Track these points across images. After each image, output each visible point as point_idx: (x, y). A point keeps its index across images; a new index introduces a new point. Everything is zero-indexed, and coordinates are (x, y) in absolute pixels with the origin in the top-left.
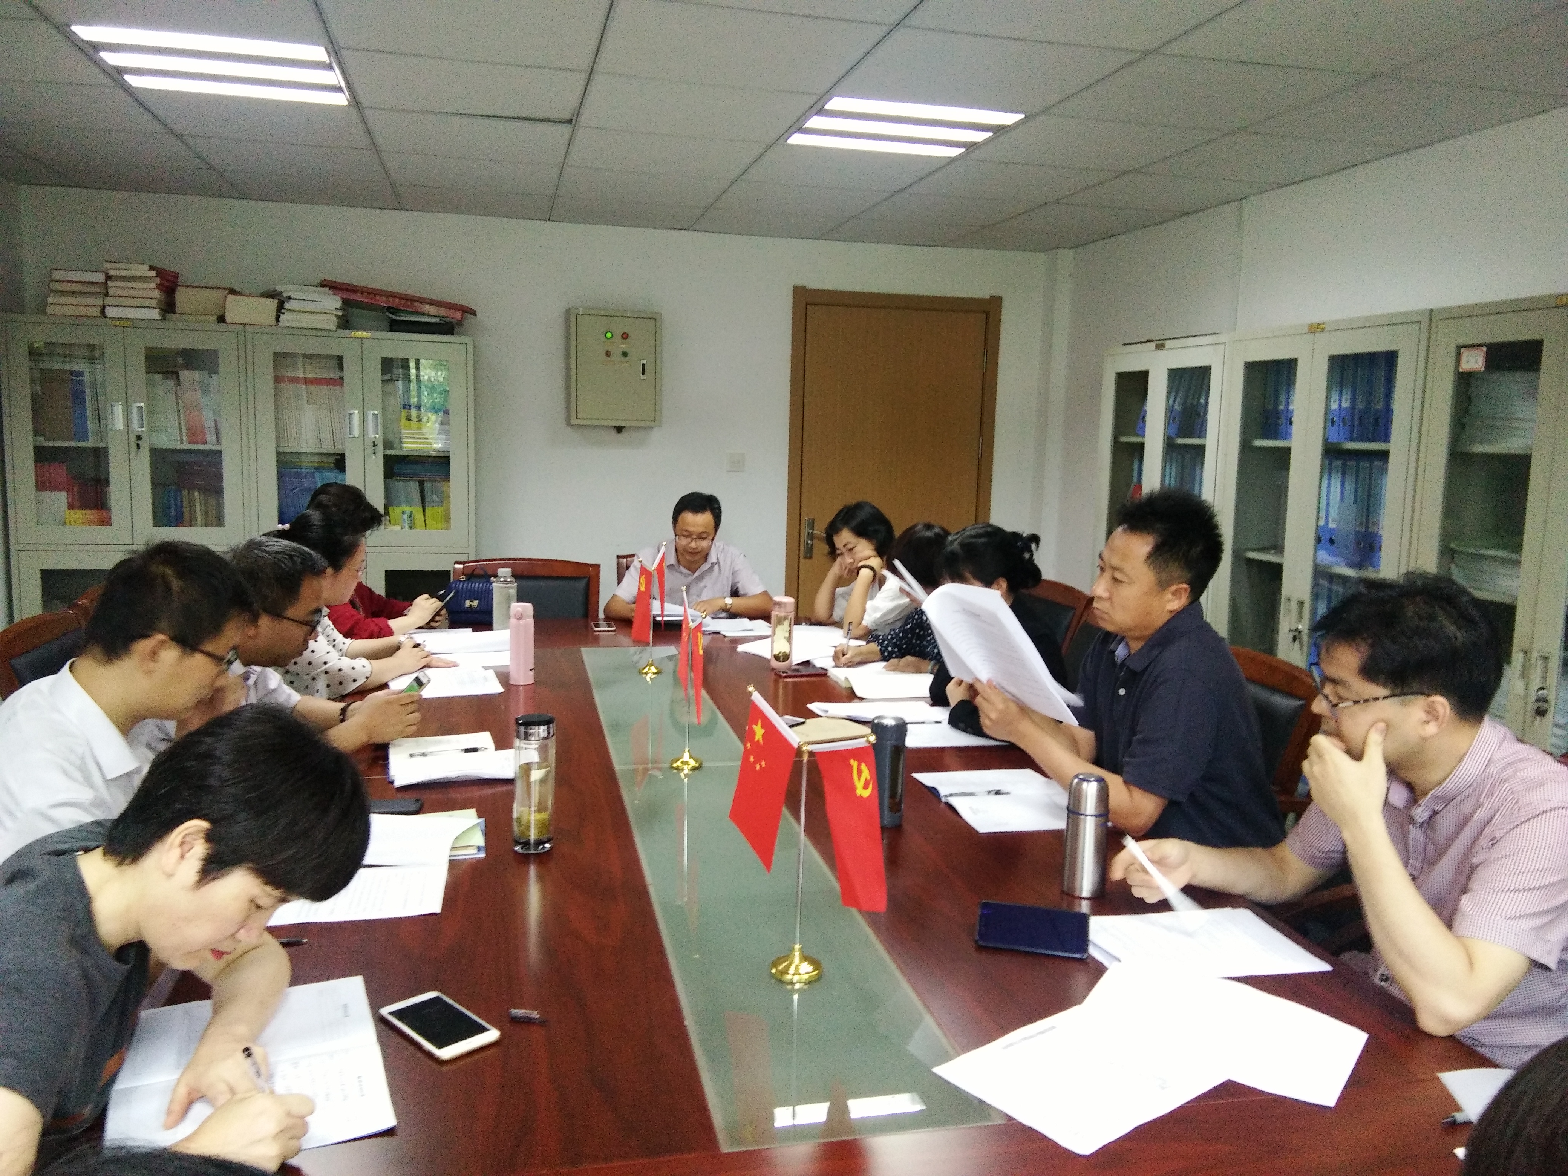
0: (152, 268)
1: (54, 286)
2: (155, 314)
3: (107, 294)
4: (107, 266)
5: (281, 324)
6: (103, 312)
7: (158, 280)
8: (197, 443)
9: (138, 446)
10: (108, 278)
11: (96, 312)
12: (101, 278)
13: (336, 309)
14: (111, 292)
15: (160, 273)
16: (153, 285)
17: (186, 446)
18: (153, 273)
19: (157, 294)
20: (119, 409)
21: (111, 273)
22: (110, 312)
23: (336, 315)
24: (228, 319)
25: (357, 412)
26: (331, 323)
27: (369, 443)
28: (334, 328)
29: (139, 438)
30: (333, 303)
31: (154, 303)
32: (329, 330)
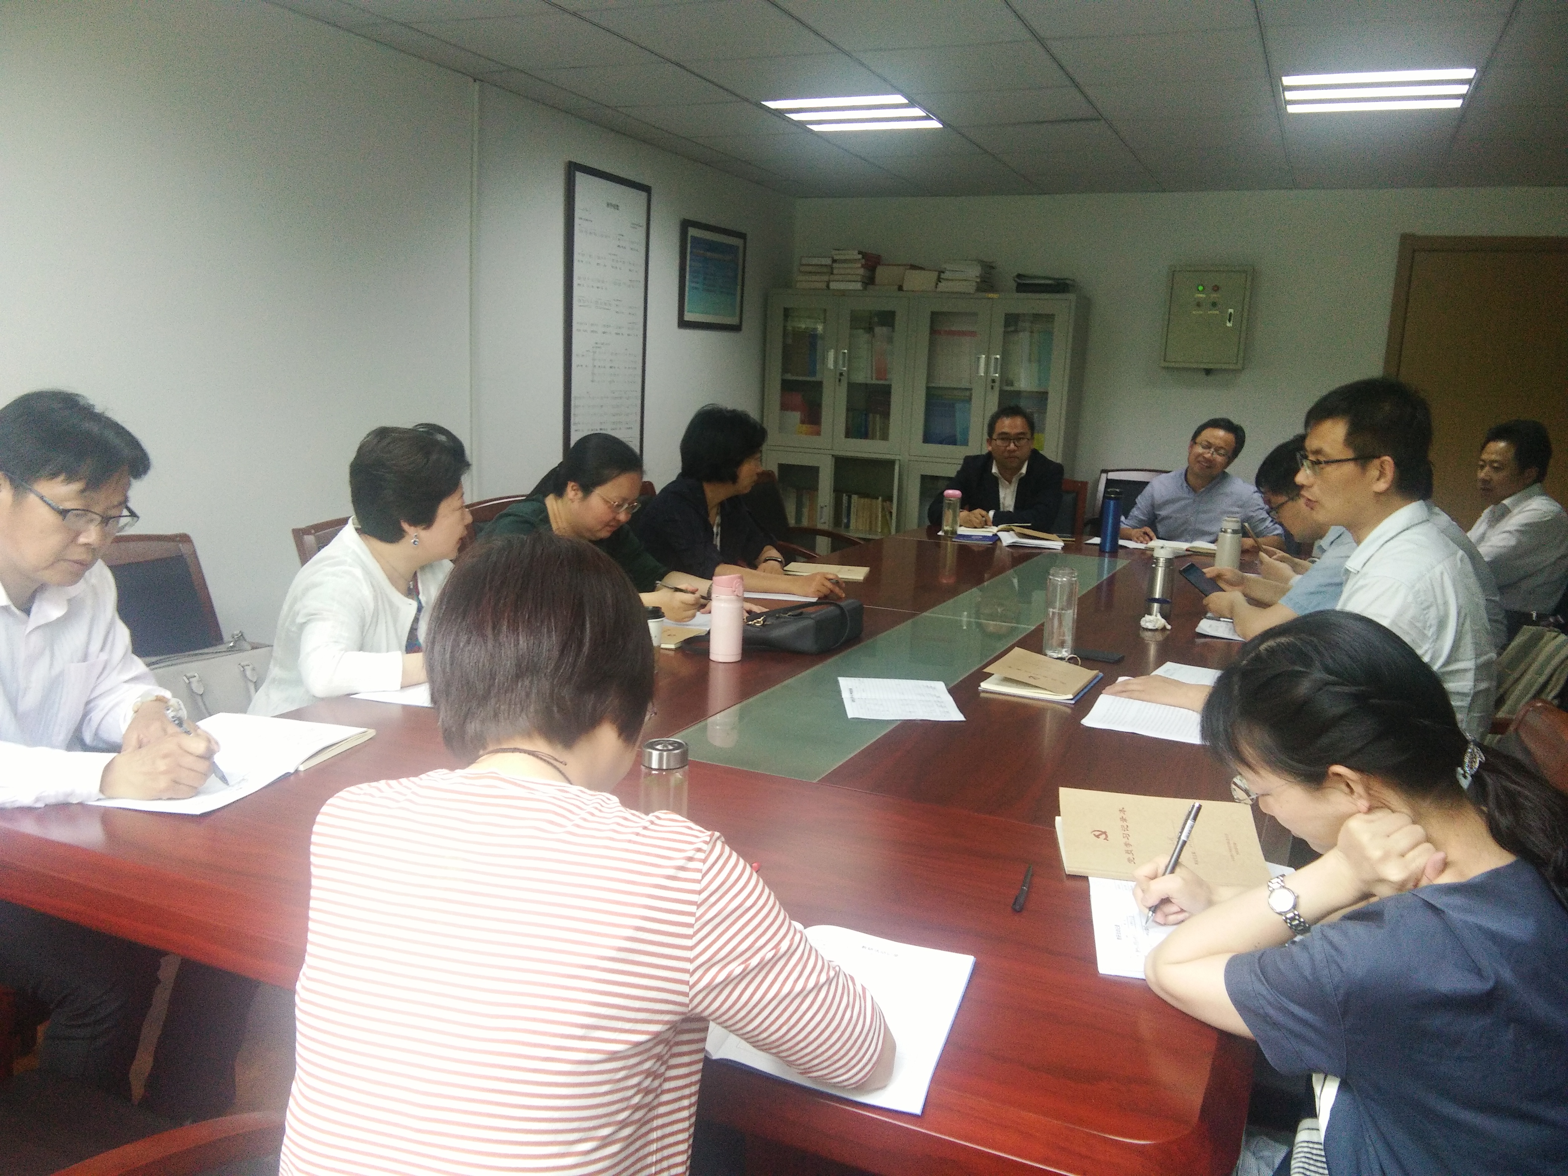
0: (860, 253)
1: (803, 269)
2: (859, 286)
3: (832, 274)
4: (834, 252)
5: (939, 290)
6: (828, 286)
7: (863, 261)
8: (881, 379)
9: (840, 380)
10: (834, 261)
11: (824, 286)
12: (828, 261)
13: (977, 277)
14: (835, 271)
15: (864, 255)
16: (860, 265)
17: (874, 382)
18: (860, 256)
19: (861, 271)
20: (831, 354)
21: (836, 257)
22: (833, 286)
23: (976, 282)
24: (905, 288)
25: (984, 356)
26: (971, 288)
27: (989, 380)
28: (972, 291)
29: (841, 374)
30: (974, 272)
31: (859, 278)
32: (969, 294)
